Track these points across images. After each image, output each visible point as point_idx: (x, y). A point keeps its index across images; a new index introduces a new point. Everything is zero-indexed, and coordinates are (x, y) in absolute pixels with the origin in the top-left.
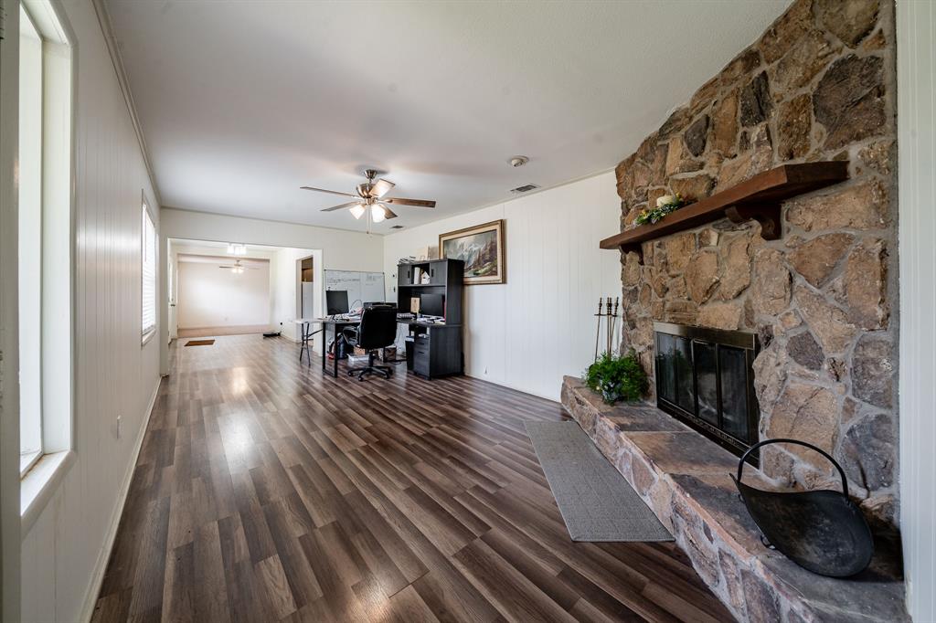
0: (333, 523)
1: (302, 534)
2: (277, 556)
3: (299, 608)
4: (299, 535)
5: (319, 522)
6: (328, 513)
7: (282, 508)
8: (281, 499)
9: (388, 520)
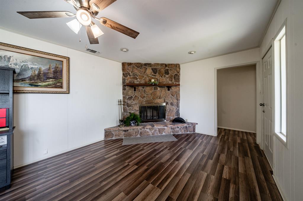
0: (203, 171)
1: (212, 176)
2: (223, 177)
3: (224, 165)
4: (214, 176)
5: (205, 174)
6: (201, 174)
7: (211, 190)
8: (209, 194)
9: (192, 161)
